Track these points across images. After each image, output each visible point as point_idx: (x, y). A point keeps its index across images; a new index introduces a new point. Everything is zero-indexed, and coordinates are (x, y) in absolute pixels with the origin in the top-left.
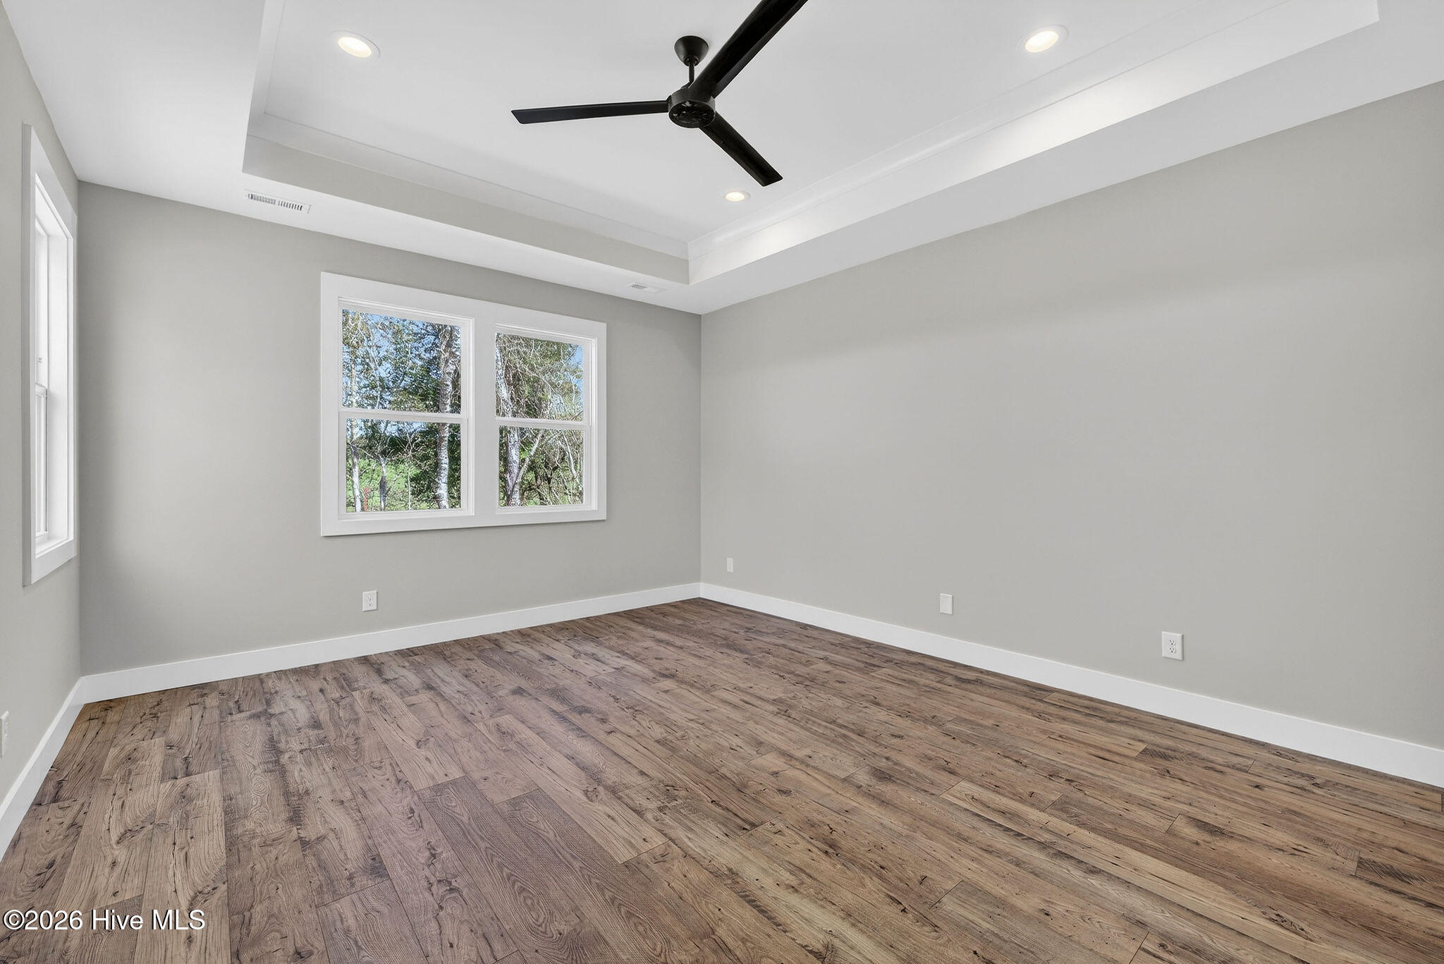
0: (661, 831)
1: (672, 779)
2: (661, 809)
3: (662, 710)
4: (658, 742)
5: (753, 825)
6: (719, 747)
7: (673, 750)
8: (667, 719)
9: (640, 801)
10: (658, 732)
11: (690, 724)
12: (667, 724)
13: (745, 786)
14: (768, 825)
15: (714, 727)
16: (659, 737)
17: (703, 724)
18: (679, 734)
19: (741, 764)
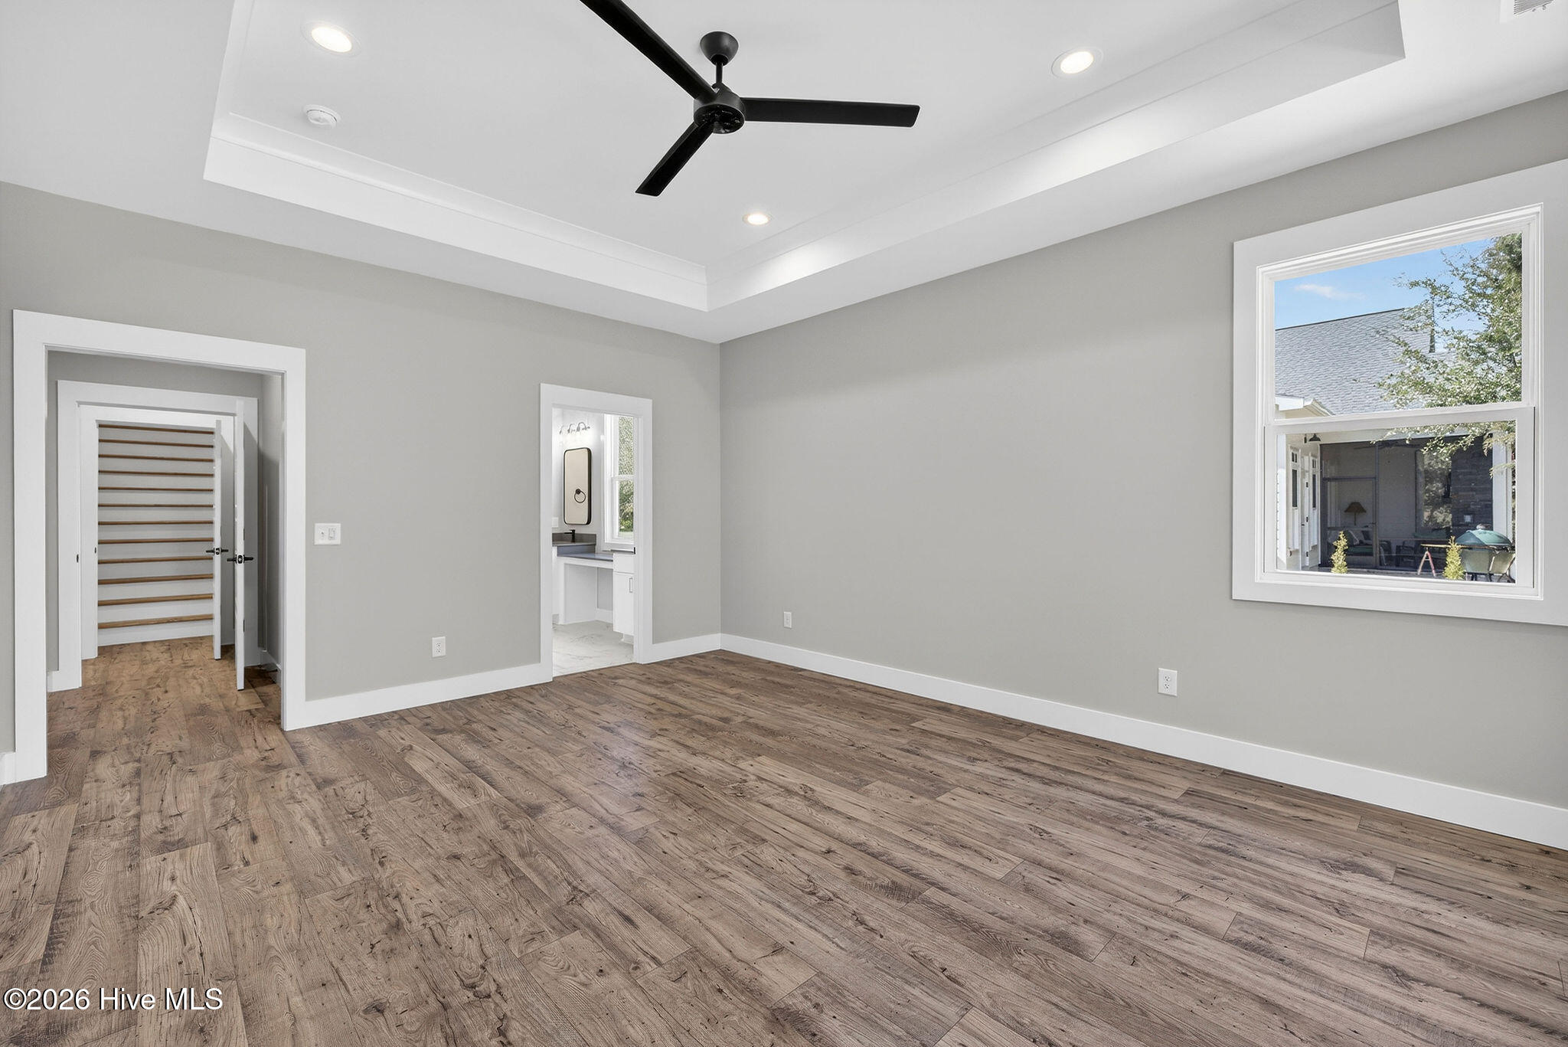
0: (742, 769)
1: (739, 801)
2: (745, 781)
3: (774, 896)
4: (764, 841)
5: (674, 774)
6: (690, 837)
7: (743, 831)
8: (760, 877)
9: (764, 786)
10: (768, 855)
11: (727, 869)
12: (758, 868)
13: (670, 798)
14: (663, 774)
15: (692, 865)
16: (763, 847)
17: (708, 870)
18: (738, 853)
19: (670, 818)
